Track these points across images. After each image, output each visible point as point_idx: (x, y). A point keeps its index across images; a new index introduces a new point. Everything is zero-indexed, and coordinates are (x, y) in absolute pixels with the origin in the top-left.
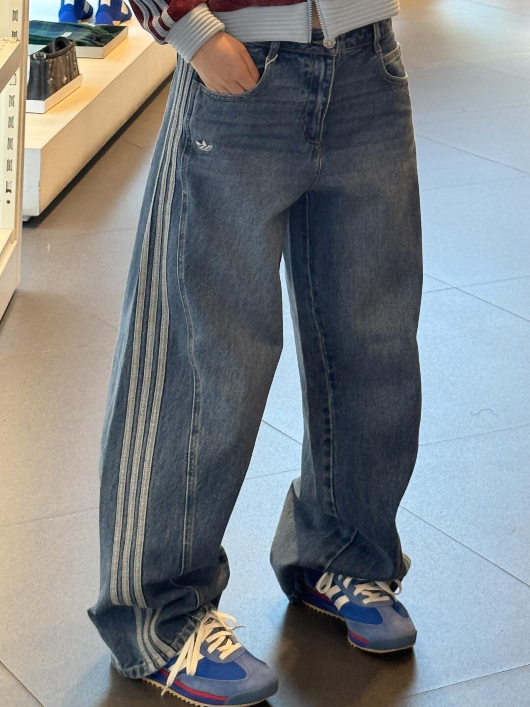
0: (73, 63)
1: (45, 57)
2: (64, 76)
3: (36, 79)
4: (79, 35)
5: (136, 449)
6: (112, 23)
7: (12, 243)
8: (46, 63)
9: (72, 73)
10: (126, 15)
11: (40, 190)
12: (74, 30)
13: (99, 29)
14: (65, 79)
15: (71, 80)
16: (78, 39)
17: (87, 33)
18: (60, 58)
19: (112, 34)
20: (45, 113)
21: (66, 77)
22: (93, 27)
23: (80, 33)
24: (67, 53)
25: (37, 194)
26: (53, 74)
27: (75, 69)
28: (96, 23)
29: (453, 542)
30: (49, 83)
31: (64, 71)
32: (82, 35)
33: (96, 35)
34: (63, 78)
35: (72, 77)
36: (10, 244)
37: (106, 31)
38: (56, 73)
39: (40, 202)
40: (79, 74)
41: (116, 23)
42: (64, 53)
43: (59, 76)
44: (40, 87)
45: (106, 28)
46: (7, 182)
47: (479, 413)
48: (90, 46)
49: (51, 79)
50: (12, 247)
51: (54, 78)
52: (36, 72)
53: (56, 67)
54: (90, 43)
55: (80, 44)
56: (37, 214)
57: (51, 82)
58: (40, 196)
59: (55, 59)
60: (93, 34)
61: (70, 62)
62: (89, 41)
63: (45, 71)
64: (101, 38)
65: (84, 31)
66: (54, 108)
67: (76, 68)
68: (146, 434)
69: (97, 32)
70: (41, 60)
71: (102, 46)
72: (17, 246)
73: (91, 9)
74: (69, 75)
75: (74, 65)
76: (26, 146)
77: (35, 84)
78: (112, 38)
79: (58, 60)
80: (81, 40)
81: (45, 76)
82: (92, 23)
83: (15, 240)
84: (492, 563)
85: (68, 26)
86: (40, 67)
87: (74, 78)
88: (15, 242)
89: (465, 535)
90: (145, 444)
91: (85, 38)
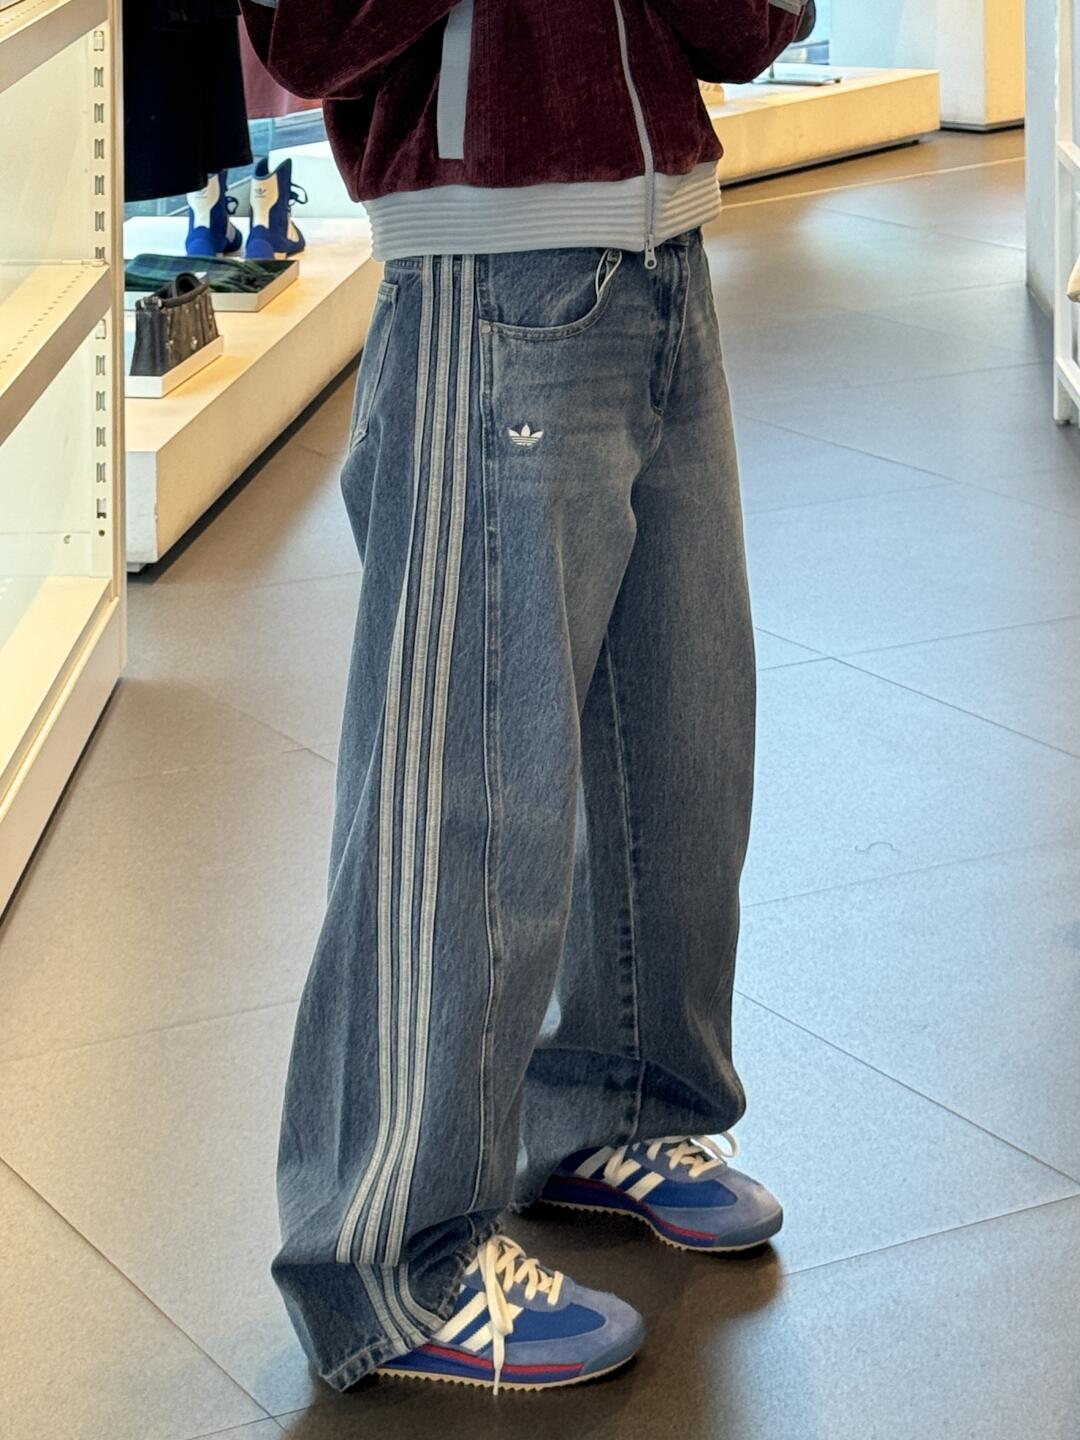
0: (207, 316)
1: (160, 304)
2: (193, 338)
3: (146, 342)
4: (218, 276)
5: (402, 996)
6: (272, 256)
7: (111, 601)
8: (162, 315)
9: (207, 333)
10: (294, 243)
11: (157, 521)
12: (210, 269)
13: (251, 266)
14: (195, 342)
15: (205, 344)
16: (216, 282)
17: (232, 273)
18: (184, 306)
19: (271, 274)
20: (164, 397)
21: (196, 338)
22: (241, 263)
23: (219, 272)
24: (197, 299)
25: (153, 525)
26: (174, 333)
27: (210, 326)
28: (247, 257)
29: (827, 1047)
30: (168, 348)
31: (192, 329)
32: (223, 276)
33: (246, 275)
34: (192, 341)
35: (207, 340)
36: (107, 602)
37: (261, 269)
38: (179, 332)
39: (158, 539)
40: (218, 336)
41: (280, 256)
42: (192, 299)
43: (184, 337)
44: (153, 356)
45: (264, 265)
46: (98, 501)
47: (869, 848)
48: (237, 291)
49: (172, 342)
50: (110, 608)
51: (177, 341)
52: (146, 330)
53: (179, 323)
54: (237, 288)
55: (219, 289)
56: (154, 559)
57: (172, 347)
58: (157, 530)
59: (176, 309)
60: (240, 273)
61: (201, 313)
62: (236, 285)
63: (161, 329)
64: (255, 280)
65: (227, 270)
66: (178, 390)
67: (212, 325)
68: (415, 974)
69: (248, 270)
70: (153, 310)
71: (256, 292)
72: (119, 604)
73: (238, 235)
74: (201, 337)
75: (208, 320)
76: (128, 449)
77: (146, 351)
78: (272, 279)
79: (181, 309)
80: (221, 284)
81: (161, 337)
82: (240, 258)
83: (116, 595)
84: (889, 1077)
85: (201, 263)
86: (152, 323)
87: (210, 341)
88: (117, 600)
89: (845, 1036)
90: (415, 990)
91: (228, 280)
